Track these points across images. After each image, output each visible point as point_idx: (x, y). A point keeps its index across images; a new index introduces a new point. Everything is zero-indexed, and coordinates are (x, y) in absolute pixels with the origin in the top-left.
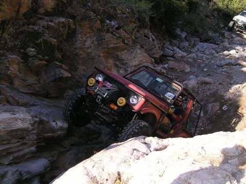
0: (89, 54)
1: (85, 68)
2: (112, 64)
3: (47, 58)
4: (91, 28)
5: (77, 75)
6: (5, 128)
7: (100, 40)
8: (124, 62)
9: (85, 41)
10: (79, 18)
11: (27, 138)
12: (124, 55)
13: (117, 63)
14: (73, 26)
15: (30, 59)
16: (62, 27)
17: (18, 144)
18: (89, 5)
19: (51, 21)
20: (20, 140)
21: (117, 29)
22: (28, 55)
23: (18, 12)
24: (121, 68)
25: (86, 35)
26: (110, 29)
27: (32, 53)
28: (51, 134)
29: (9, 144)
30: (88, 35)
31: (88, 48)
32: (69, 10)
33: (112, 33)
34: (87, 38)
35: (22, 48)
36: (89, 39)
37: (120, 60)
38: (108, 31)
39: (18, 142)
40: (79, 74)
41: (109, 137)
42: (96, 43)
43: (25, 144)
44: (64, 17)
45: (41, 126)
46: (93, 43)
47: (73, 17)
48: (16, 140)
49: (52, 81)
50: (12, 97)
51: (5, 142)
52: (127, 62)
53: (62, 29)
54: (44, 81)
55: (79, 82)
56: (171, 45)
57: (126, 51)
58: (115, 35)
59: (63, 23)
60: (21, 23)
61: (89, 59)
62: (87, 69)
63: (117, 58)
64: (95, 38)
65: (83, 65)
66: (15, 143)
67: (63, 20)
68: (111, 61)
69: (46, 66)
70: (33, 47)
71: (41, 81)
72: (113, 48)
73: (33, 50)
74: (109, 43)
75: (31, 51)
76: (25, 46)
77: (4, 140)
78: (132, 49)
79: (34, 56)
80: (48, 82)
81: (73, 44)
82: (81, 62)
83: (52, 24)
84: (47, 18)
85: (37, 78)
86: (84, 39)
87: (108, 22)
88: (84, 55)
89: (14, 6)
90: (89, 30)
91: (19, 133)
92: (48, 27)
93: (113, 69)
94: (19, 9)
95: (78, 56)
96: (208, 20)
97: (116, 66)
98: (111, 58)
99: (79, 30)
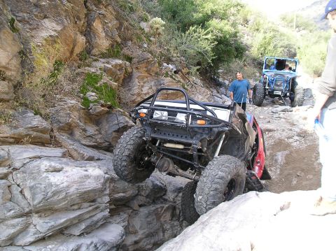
3: (109, 103)
4: (148, 71)
6: (77, 189)
7: (159, 85)
9: (142, 86)
10: (135, 60)
11: (99, 200)
14: (129, 70)
15: (91, 105)
16: (119, 70)
17: (91, 208)
18: (145, 46)
19: (108, 63)
20: (92, 204)
21: (175, 72)
22: (88, 100)
23: (72, 52)
25: (143, 79)
26: (169, 73)
27: (93, 98)
28: (122, 194)
29: (79, 209)
30: (146, 79)
32: (125, 51)
33: (171, 77)
34: (144, 83)
35: (82, 92)
36: (146, 85)
38: (167, 75)
39: (90, 206)
41: (176, 194)
42: (154, 88)
43: (97, 208)
44: (119, 59)
45: (112, 185)
46: (150, 88)
47: (129, 59)
48: (89, 204)
49: (114, 131)
50: (76, 150)
51: (76, 207)
53: (119, 73)
54: (106, 131)
56: (218, 93)
58: (175, 79)
59: (120, 65)
60: (77, 65)
64: (153, 83)
66: (87, 208)
67: (120, 62)
69: (108, 113)
70: (93, 92)
71: (103, 132)
73: (94, 94)
75: (92, 95)
76: (84, 90)
77: (74, 205)
79: (96, 101)
80: (110, 132)
81: (130, 90)
83: (110, 66)
84: (102, 60)
85: (97, 128)
86: (142, 84)
87: (165, 64)
89: (68, 45)
90: (146, 74)
91: (91, 194)
92: (106, 70)
94: (73, 48)
96: (246, 68)
99: (136, 74)
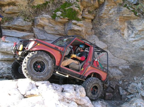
0: (110, 18)
1: (107, 25)
2: (126, 26)
3: (66, 18)
4: (115, 2)
5: (101, 28)
7: (119, 11)
8: (134, 26)
9: (110, 10)
12: (135, 22)
13: (129, 26)
14: (102, 1)
21: (135, 5)
24: (130, 29)
25: (111, 6)
26: (128, 5)
27: (58, 15)
30: (112, 7)
31: (111, 14)
33: (128, 8)
34: (112, 8)
35: (55, 11)
36: (112, 9)
37: (131, 25)
38: (125, 6)
40: (102, 28)
42: (116, 12)
46: (114, 11)
49: (69, 30)
52: (135, 27)
53: (92, 2)
55: (101, 32)
57: (136, 20)
61: (110, 21)
62: (108, 26)
63: (130, 23)
64: (116, 9)
65: (106, 23)
68: (126, 24)
72: (127, 17)
74: (123, 13)
78: (141, 19)
82: (105, 21)
86: (110, 8)
88: (107, 18)
90: (113, 4)
93: (126, 29)
95: (103, 18)
97: (128, 28)
98: (127, 22)
99: (106, 3)
